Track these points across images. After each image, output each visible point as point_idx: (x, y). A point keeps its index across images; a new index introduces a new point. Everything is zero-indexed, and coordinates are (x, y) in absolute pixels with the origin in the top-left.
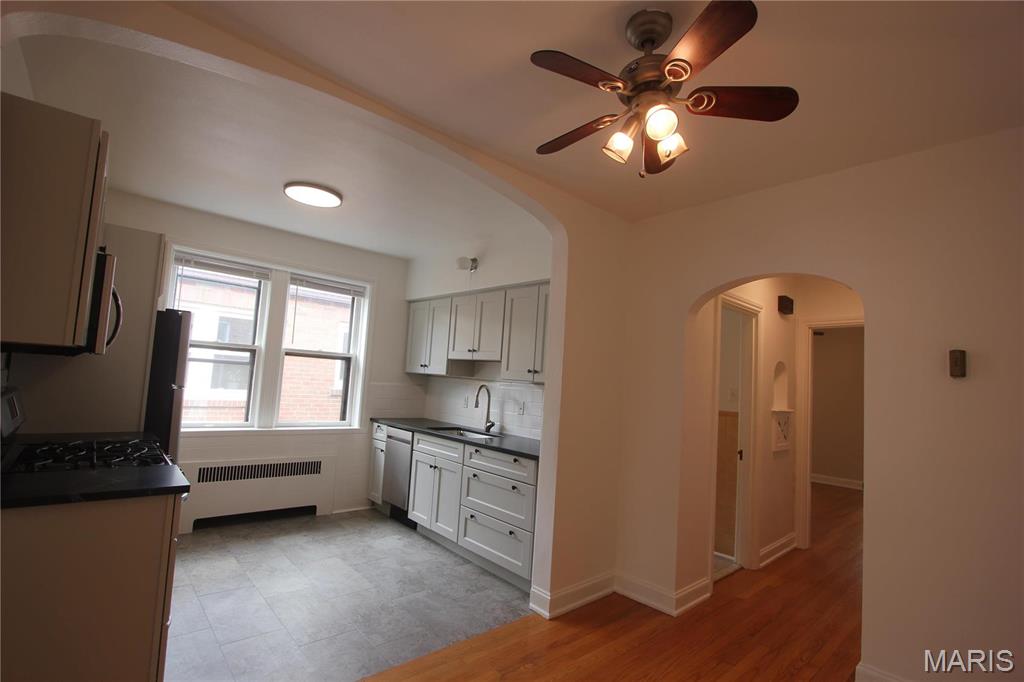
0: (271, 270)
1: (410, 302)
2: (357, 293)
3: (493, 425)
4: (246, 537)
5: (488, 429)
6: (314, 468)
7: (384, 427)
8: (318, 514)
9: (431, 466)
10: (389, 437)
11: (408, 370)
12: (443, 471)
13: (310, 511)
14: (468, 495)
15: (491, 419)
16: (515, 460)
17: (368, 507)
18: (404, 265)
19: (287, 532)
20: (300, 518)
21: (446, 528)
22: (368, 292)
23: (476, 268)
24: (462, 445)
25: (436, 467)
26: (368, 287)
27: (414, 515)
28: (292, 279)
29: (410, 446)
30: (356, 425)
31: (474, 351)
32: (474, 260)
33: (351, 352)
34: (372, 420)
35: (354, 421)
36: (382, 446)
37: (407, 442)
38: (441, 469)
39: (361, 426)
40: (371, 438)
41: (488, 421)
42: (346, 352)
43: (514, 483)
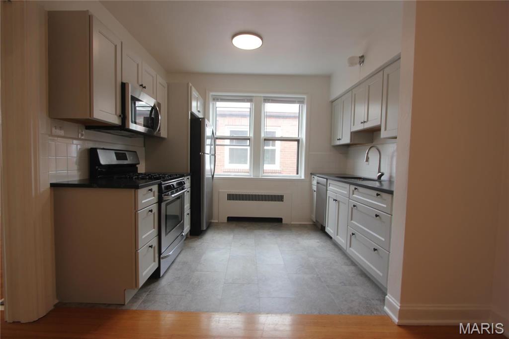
0: (252, 96)
1: (332, 102)
2: (301, 102)
3: (382, 174)
4: (245, 228)
5: (380, 177)
6: (280, 198)
7: (316, 177)
8: (283, 222)
9: (334, 200)
10: (318, 183)
11: (332, 144)
12: (340, 203)
13: (279, 220)
14: (352, 220)
15: (382, 171)
16: (378, 195)
17: (311, 223)
18: (326, 79)
19: (263, 228)
20: (274, 223)
21: (341, 240)
22: (305, 101)
23: (363, 62)
24: (348, 185)
25: (336, 200)
26: (305, 96)
27: (329, 230)
28: (264, 100)
29: (325, 187)
30: (303, 177)
31: (365, 122)
32: (362, 57)
33: (300, 136)
34: (311, 174)
35: (302, 176)
36: (315, 188)
37: (324, 186)
38: (339, 202)
39: (305, 177)
40: (311, 185)
41: (379, 172)
42: (297, 136)
43: (378, 212)
